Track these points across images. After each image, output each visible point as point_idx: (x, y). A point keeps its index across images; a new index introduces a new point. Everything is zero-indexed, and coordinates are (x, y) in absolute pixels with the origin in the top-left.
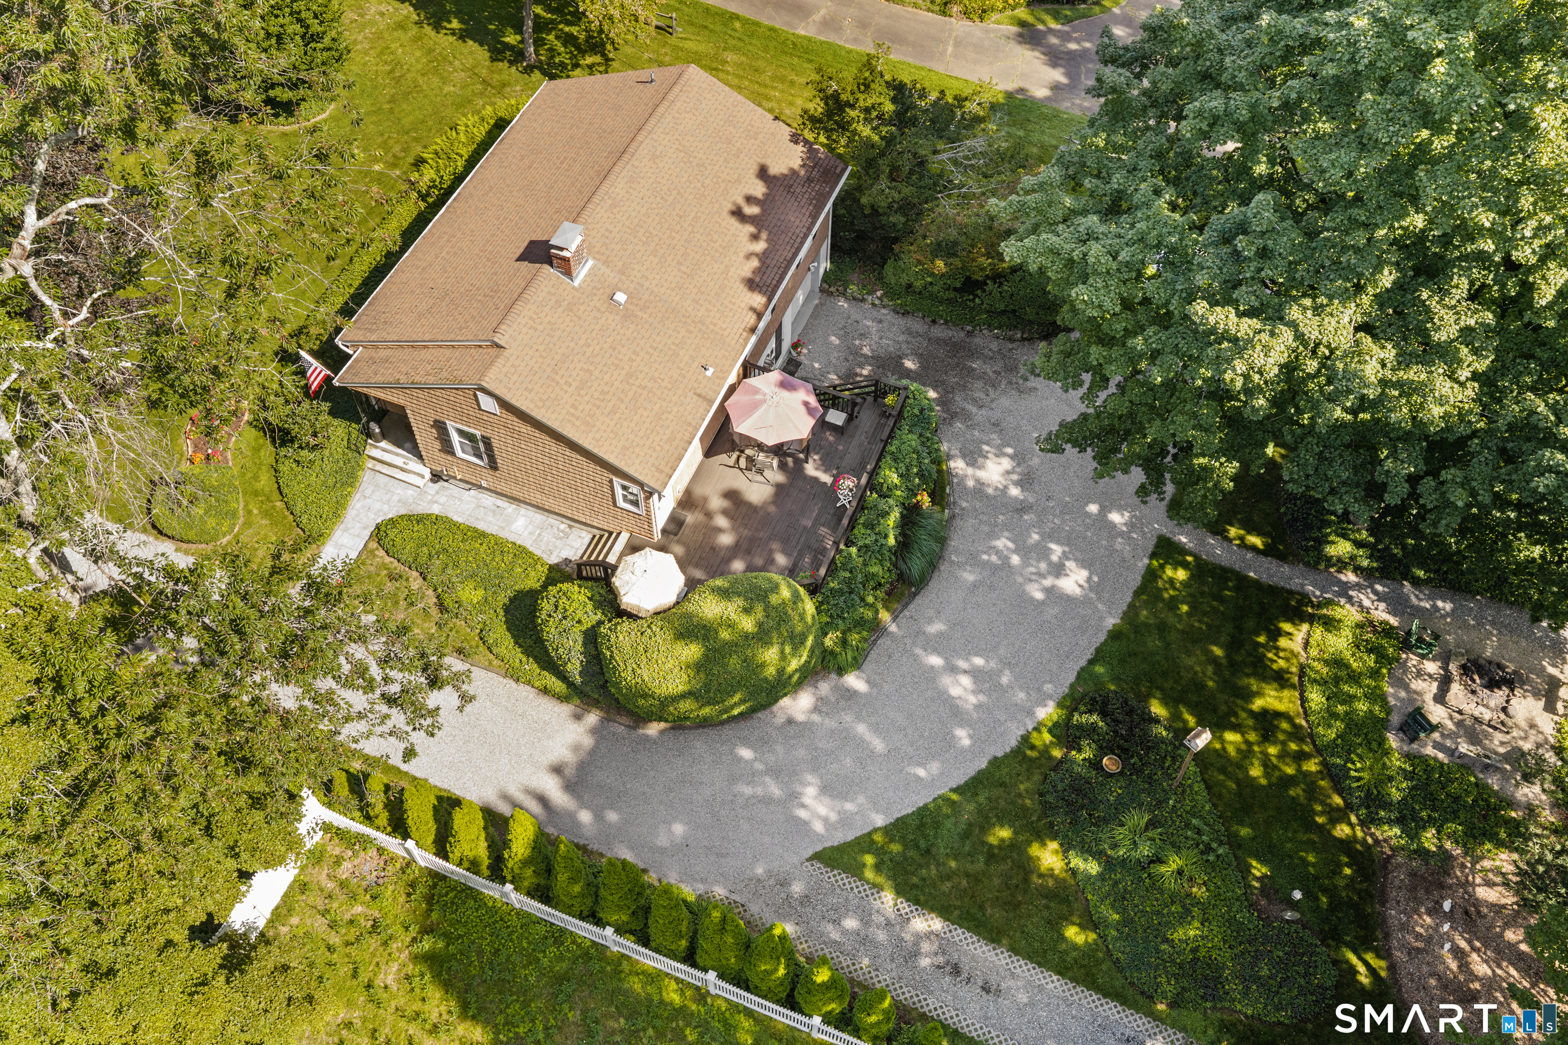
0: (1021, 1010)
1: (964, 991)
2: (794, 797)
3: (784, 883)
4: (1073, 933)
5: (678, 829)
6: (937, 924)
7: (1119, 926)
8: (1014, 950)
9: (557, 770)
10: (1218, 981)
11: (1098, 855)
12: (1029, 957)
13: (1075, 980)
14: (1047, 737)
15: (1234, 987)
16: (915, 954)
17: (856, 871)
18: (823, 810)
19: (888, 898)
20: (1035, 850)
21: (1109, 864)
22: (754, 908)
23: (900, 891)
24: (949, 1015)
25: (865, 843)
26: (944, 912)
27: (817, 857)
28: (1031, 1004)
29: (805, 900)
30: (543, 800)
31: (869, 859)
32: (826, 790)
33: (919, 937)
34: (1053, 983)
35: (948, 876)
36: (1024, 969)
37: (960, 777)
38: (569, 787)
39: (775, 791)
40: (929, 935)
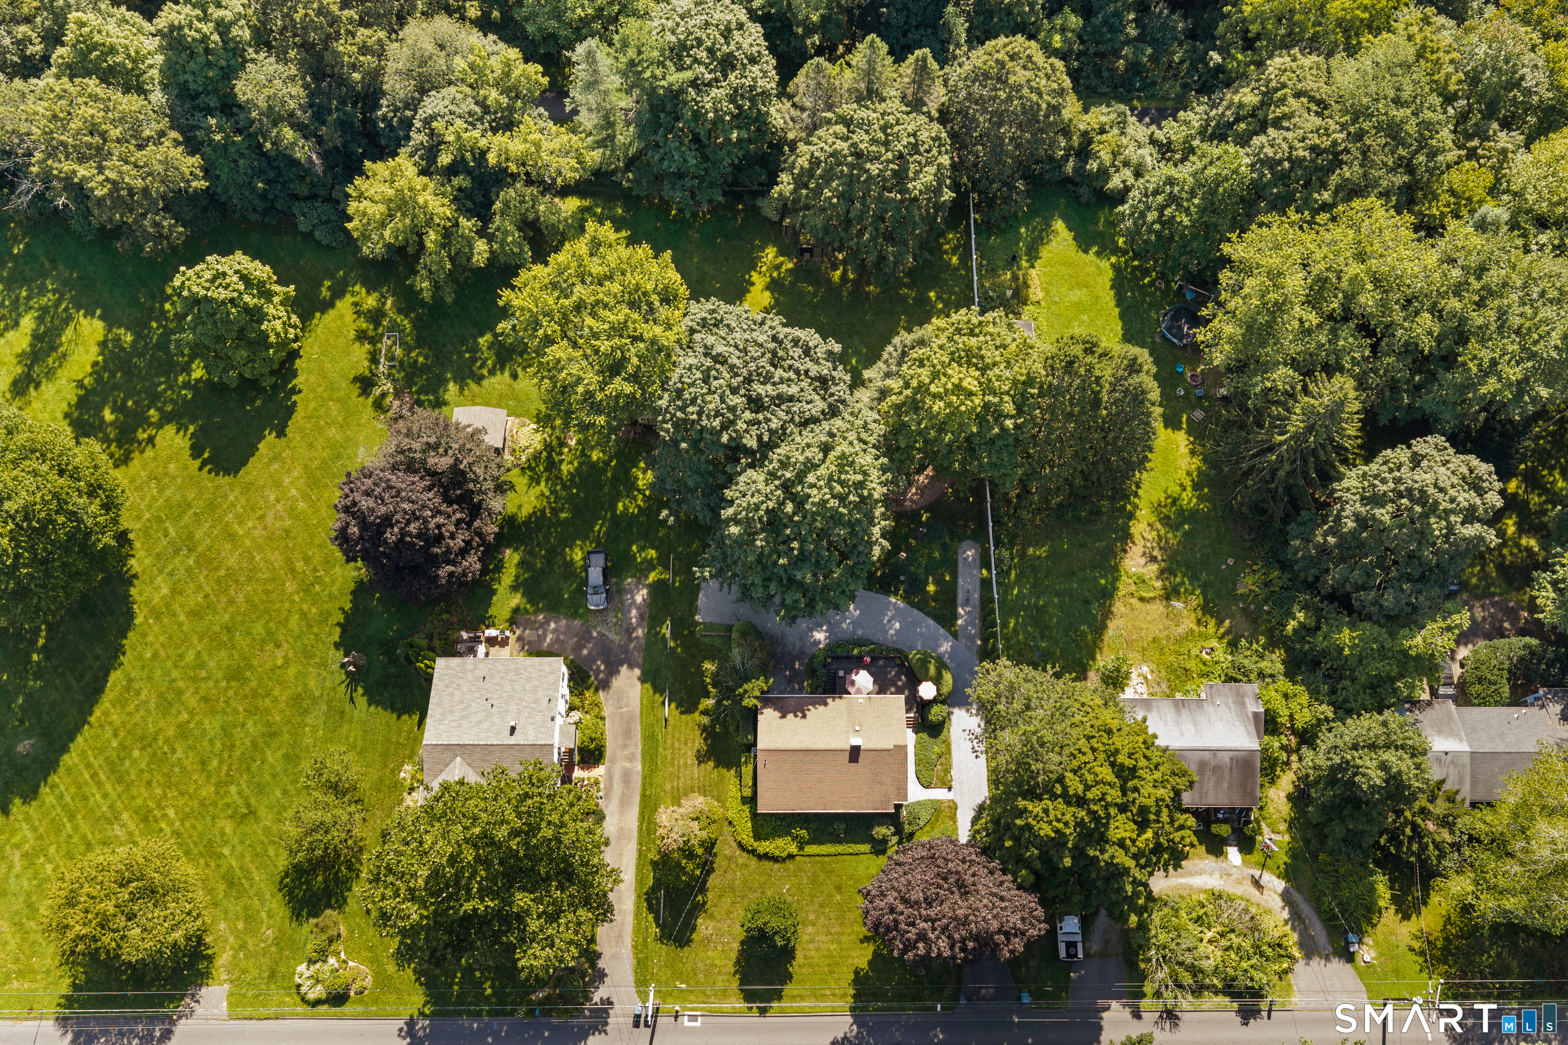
0: (969, 585)
1: (971, 598)
4: (947, 579)
7: (942, 569)
8: (957, 590)
10: (943, 544)
11: (927, 579)
12: (957, 586)
13: (957, 575)
14: (900, 598)
16: (968, 611)
17: (956, 632)
20: (932, 593)
21: (928, 575)
23: (957, 620)
24: (978, 599)
25: (949, 632)
26: (956, 609)
27: (958, 641)
28: (967, 583)
29: (969, 640)
31: (953, 630)
33: (965, 613)
34: (960, 580)
36: (960, 587)
40: (963, 610)
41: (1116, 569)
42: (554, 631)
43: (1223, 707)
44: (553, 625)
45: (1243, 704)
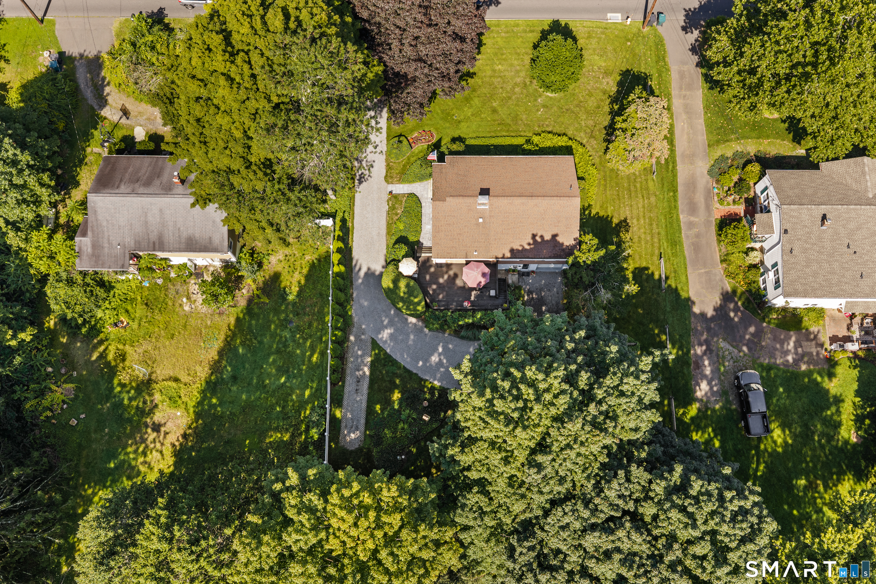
0: (355, 400)
1: (354, 385)
2: (386, 327)
3: (363, 334)
4: (378, 407)
5: (366, 304)
6: (368, 373)
7: (383, 417)
8: (369, 394)
9: (369, 269)
10: (379, 445)
11: (400, 407)
12: (368, 398)
13: (367, 411)
14: (430, 386)
15: (379, 449)
16: (359, 371)
17: (373, 349)
18: (385, 336)
19: (369, 359)
20: (396, 391)
21: (399, 411)
22: (354, 329)
23: (372, 361)
24: (347, 383)
25: (381, 349)
26: (371, 373)
27: (373, 339)
28: (357, 402)
29: (361, 340)
30: (360, 269)
31: (377, 351)
32: (391, 336)
33: (362, 369)
34: (364, 405)
35: (381, 372)
36: (365, 398)
37: (408, 367)
38: (366, 274)
39: (385, 323)
40: (364, 372)
41: (198, 415)
42: (787, 353)
43: (115, 243)
44: (790, 358)
45: (95, 246)
